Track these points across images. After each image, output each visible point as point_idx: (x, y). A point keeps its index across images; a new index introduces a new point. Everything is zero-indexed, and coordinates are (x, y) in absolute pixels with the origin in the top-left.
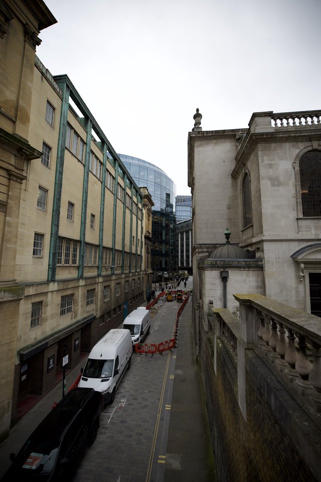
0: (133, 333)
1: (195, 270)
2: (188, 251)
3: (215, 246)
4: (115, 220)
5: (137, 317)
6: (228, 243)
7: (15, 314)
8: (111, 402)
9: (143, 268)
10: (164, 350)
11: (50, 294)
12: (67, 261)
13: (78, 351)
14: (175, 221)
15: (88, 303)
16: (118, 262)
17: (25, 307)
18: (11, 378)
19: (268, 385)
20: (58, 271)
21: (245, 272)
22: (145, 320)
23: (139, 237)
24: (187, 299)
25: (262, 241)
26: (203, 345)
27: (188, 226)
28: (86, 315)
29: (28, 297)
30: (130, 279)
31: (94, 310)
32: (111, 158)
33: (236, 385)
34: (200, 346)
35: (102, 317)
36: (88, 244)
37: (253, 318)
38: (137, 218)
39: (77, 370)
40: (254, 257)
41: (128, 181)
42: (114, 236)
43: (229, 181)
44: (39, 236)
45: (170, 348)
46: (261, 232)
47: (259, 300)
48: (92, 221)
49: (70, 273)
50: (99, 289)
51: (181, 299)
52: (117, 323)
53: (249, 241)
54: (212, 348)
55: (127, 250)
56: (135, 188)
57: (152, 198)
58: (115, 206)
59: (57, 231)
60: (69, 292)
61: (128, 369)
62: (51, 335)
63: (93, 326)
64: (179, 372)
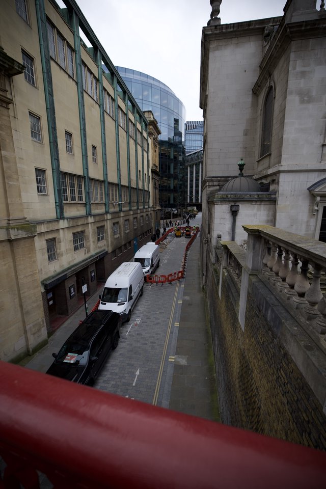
0: (143, 266)
1: (204, 206)
2: (197, 186)
3: (226, 179)
4: (118, 152)
5: (147, 251)
6: (241, 175)
7: (32, 249)
8: (128, 320)
9: (151, 204)
10: (173, 280)
11: (61, 231)
12: (73, 199)
13: (95, 282)
14: (184, 152)
15: (99, 240)
16: (125, 198)
17: (40, 244)
18: (40, 302)
19: (267, 302)
20: (65, 208)
21: (256, 206)
22: (155, 254)
23: (146, 172)
24: (195, 235)
25: (279, 172)
26: (210, 275)
27: (198, 157)
28: (98, 250)
29: (41, 234)
30: (139, 216)
31: (106, 245)
32: (107, 71)
33: (238, 305)
34: (206, 276)
35: (114, 252)
36: (92, 179)
37: (260, 247)
38: (143, 150)
39: (96, 296)
40: (268, 190)
41: (129, 104)
42: (119, 170)
43: (249, 99)
44: (40, 172)
45: (178, 279)
46: (279, 162)
47: (268, 230)
48: (94, 154)
49: (78, 210)
50: (108, 225)
51: (190, 235)
52: (128, 257)
53: (265, 173)
54: (219, 277)
55: (134, 185)
56: (138, 112)
57: (159, 125)
58: (117, 134)
59: (58, 166)
60: (79, 229)
61: (141, 295)
62: (69, 268)
63: (106, 260)
64: (187, 298)
